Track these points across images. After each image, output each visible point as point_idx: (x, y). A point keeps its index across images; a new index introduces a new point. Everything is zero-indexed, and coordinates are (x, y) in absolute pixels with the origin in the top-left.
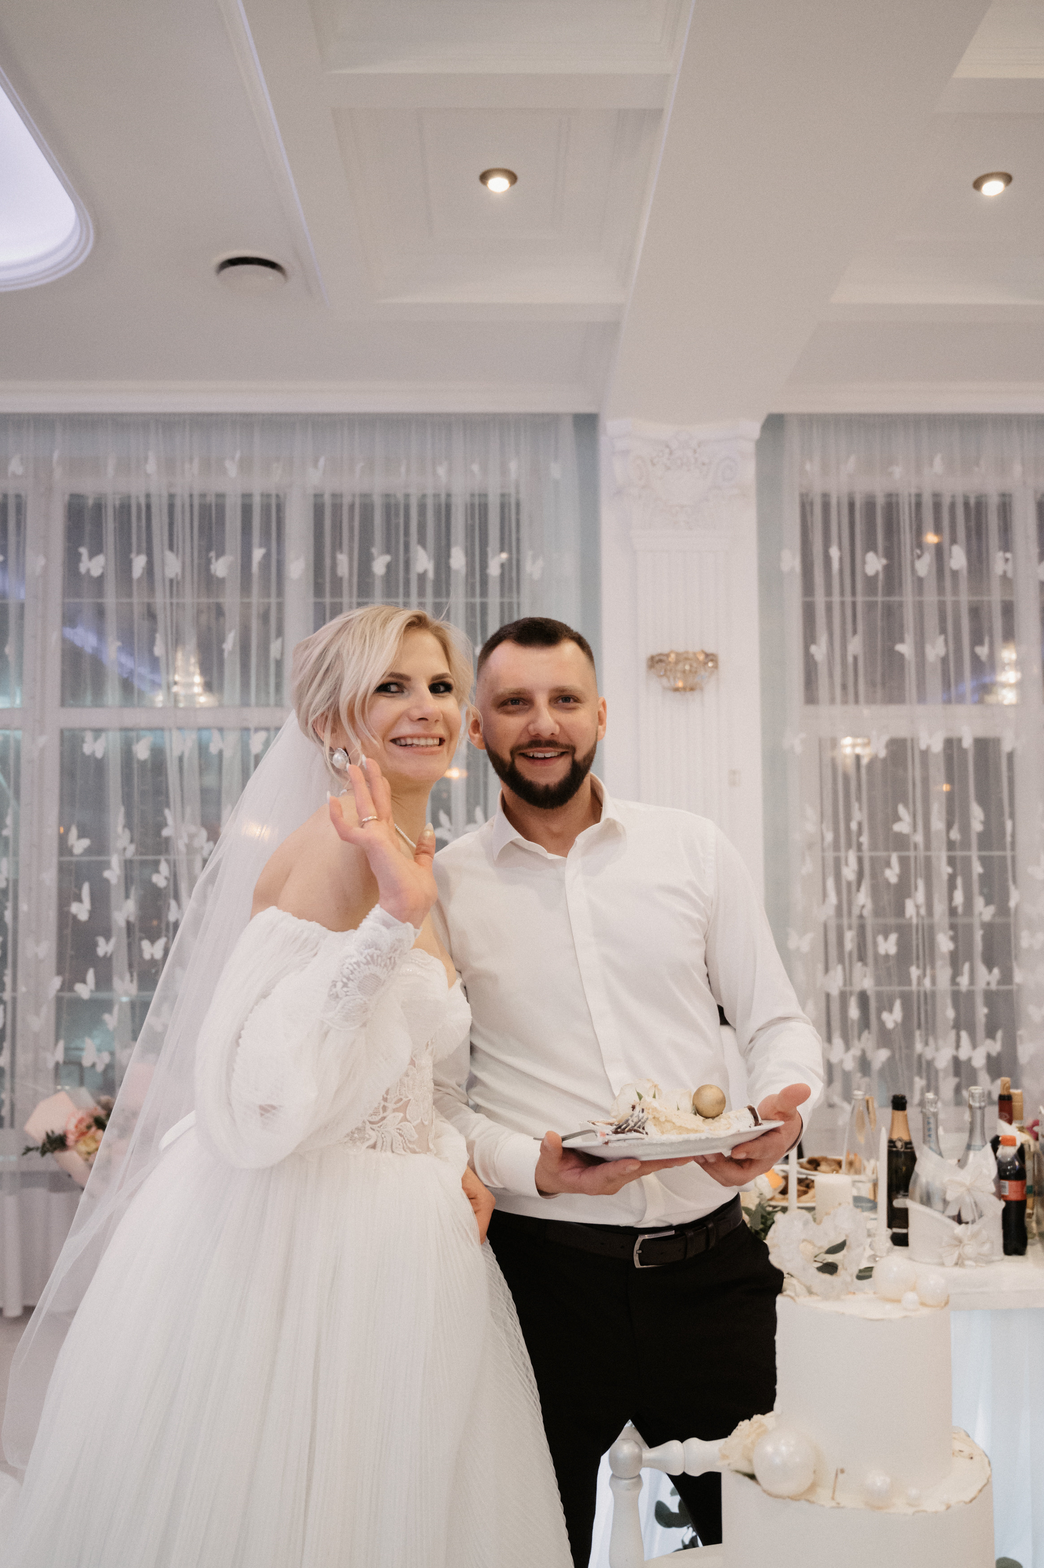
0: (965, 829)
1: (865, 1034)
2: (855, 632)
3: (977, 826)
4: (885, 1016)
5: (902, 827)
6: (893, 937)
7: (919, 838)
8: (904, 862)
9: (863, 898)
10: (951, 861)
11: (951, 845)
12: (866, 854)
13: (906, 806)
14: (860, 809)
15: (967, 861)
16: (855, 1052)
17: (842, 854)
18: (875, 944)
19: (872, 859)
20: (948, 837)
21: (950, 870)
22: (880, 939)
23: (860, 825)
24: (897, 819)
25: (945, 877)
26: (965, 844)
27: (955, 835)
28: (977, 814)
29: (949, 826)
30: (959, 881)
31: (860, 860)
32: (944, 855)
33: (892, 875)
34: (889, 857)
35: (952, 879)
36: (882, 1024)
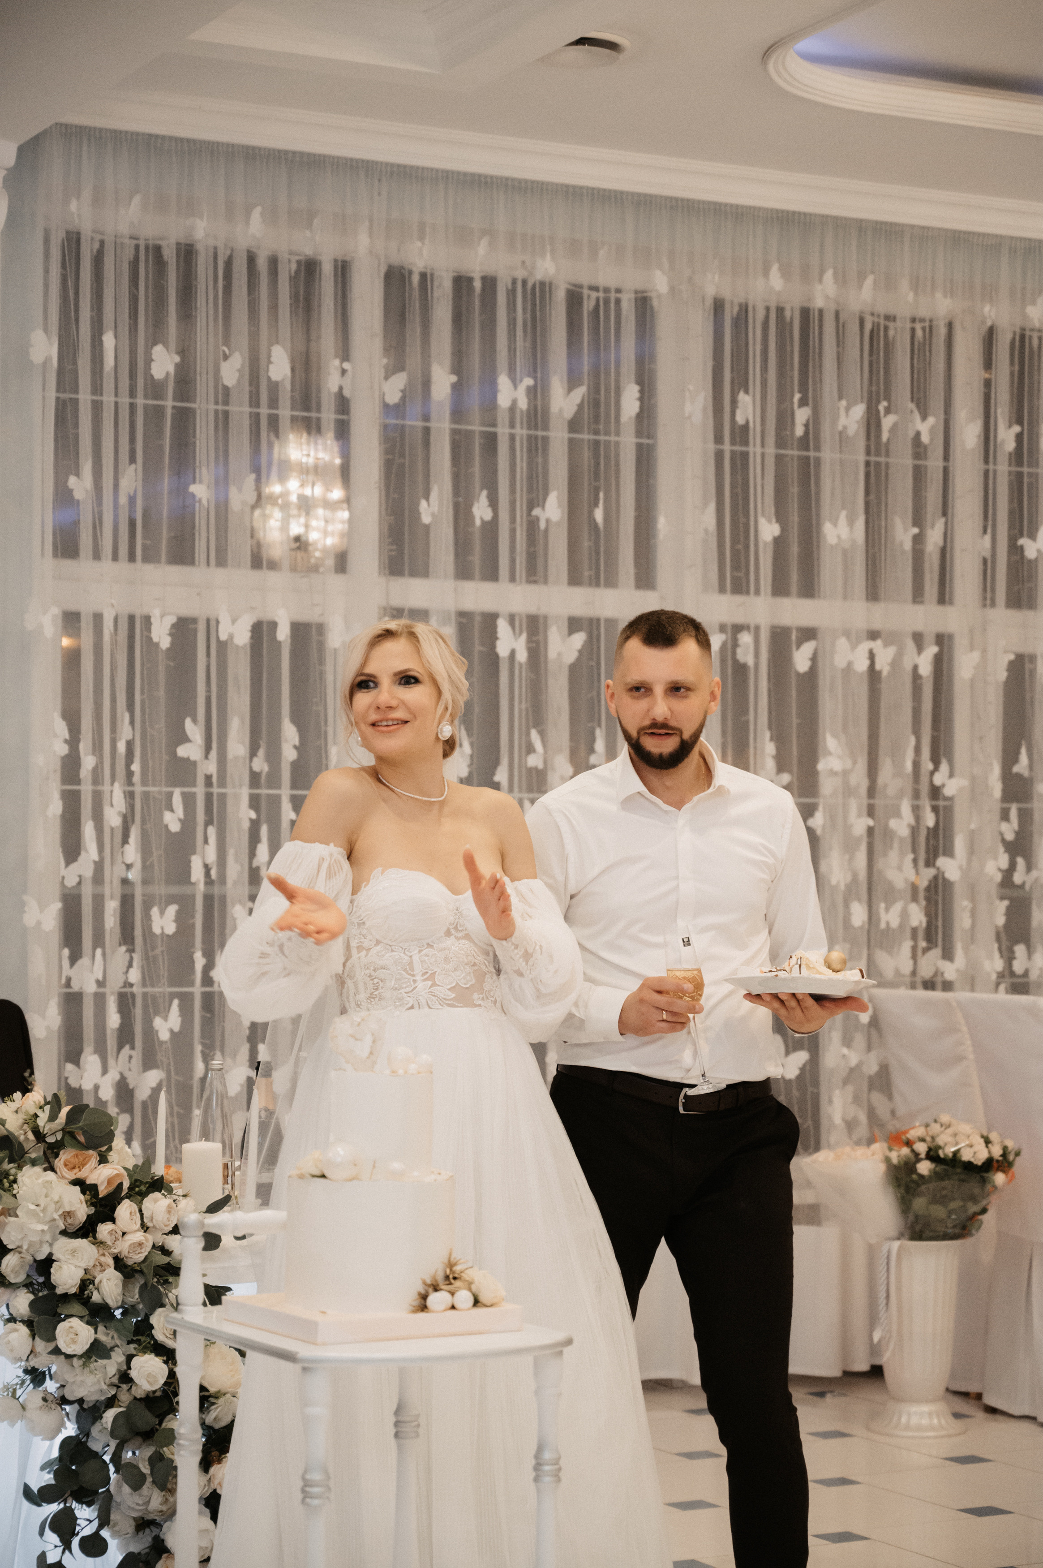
0: (274, 757)
1: (126, 1050)
2: (133, 459)
3: (289, 754)
4: (158, 1022)
5: (191, 751)
6: (172, 910)
7: (211, 768)
8: (189, 801)
9: (132, 852)
10: (255, 802)
11: (255, 779)
12: (138, 789)
13: (195, 721)
14: (132, 722)
15: (276, 801)
16: (113, 1076)
17: (106, 788)
18: (147, 917)
19: (146, 795)
20: (251, 768)
21: (253, 815)
22: (155, 911)
23: (130, 745)
24: (184, 739)
25: (246, 825)
26: (274, 780)
27: (260, 764)
28: (290, 734)
29: (253, 753)
30: (264, 830)
31: (130, 796)
32: (245, 793)
33: (173, 821)
34: (170, 795)
35: (255, 826)
36: (150, 1033)
